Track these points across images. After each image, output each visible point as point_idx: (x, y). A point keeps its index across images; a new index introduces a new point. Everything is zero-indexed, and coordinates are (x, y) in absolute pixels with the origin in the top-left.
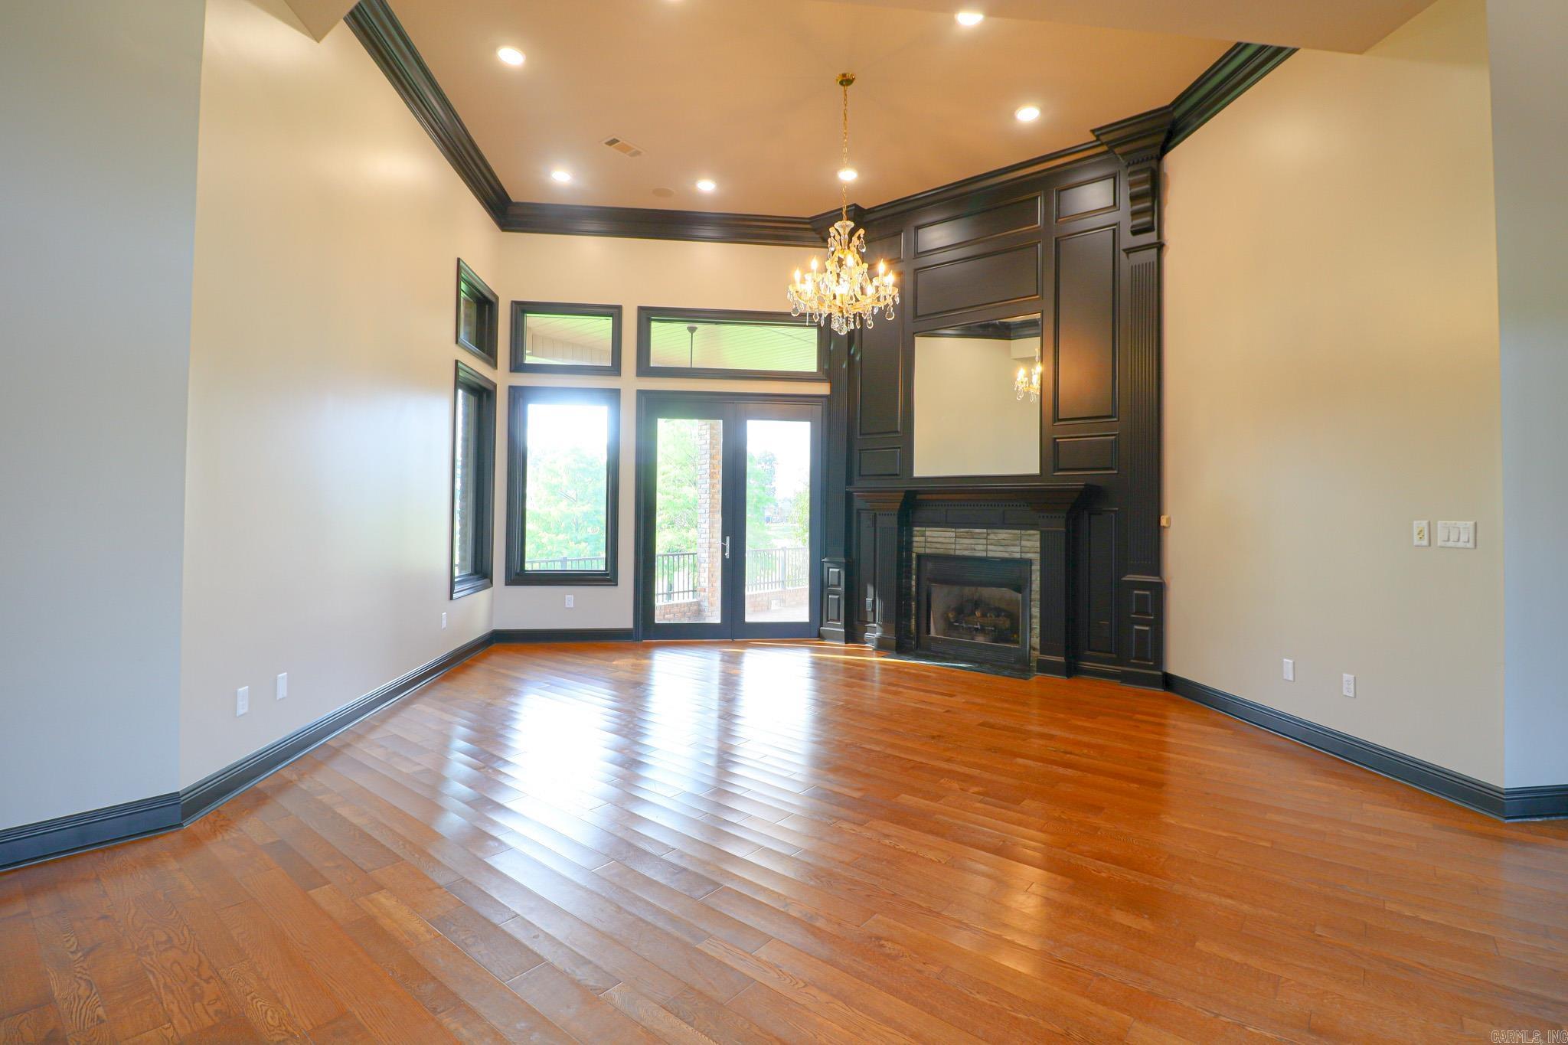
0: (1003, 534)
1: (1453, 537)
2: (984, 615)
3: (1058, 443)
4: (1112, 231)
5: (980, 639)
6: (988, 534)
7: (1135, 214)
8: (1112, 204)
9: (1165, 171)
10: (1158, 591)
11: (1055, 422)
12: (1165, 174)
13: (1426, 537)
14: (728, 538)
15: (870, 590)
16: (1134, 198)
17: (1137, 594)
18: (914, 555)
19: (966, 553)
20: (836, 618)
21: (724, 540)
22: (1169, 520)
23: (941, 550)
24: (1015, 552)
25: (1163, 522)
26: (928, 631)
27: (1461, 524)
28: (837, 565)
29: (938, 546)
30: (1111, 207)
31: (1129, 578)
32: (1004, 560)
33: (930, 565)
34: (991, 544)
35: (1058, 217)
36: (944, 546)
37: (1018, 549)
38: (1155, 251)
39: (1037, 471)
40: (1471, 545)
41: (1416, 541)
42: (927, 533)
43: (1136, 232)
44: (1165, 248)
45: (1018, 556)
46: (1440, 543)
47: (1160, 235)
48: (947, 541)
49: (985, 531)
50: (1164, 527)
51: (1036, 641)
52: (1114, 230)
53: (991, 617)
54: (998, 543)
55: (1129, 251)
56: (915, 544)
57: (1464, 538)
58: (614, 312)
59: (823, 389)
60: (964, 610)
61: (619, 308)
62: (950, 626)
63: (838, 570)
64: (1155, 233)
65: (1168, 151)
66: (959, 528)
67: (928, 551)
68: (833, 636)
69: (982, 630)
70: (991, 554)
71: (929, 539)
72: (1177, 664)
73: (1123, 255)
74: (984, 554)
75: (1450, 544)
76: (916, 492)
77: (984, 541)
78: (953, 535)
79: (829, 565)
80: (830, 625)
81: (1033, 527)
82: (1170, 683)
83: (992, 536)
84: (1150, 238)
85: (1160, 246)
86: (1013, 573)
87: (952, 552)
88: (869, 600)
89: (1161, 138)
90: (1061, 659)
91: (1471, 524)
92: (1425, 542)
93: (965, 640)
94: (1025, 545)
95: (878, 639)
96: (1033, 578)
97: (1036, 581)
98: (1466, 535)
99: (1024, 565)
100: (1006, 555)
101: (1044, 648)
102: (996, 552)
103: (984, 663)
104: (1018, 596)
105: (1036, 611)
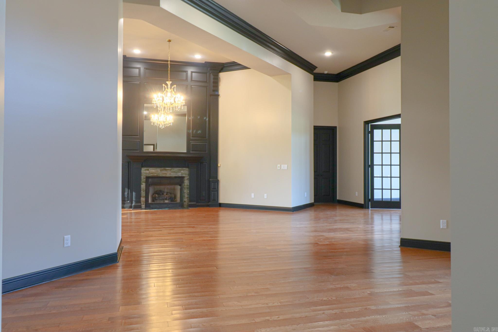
0: (176, 169)
1: (284, 168)
2: (166, 194)
3: (192, 144)
4: (206, 88)
5: (166, 201)
7: (213, 86)
9: (220, 77)
11: (191, 137)
12: (220, 78)
13: (280, 168)
15: (127, 190)
16: (214, 82)
17: (213, 184)
18: (143, 177)
19: (163, 176)
23: (154, 175)
24: (179, 174)
25: (219, 165)
26: (148, 202)
27: (285, 165)
29: (154, 173)
30: (206, 81)
31: (210, 180)
32: (176, 177)
35: (192, 80)
36: (156, 174)
37: (180, 174)
38: (217, 97)
39: (186, 151)
40: (287, 169)
41: (278, 168)
43: (213, 91)
45: (180, 176)
46: (282, 169)
48: (156, 172)
49: (170, 168)
50: (219, 167)
51: (186, 199)
53: (168, 195)
54: (174, 172)
55: (211, 95)
56: (142, 174)
57: (286, 168)
60: (159, 193)
62: (155, 199)
64: (218, 92)
65: (221, 72)
67: (149, 175)
69: (166, 199)
70: (171, 176)
71: (151, 172)
72: (222, 200)
73: (209, 96)
74: (169, 175)
75: (284, 169)
77: (170, 172)
78: (159, 170)
81: (186, 167)
82: (220, 205)
83: (172, 170)
84: (215, 93)
85: (218, 95)
86: (179, 180)
87: (159, 176)
88: (126, 193)
89: (220, 69)
90: (196, 203)
91: (287, 165)
92: (280, 169)
93: (162, 202)
94: (183, 172)
95: (134, 206)
96: (185, 181)
97: (186, 183)
98: (286, 167)
99: (182, 178)
100: (177, 176)
101: (190, 201)
102: (173, 175)
103: (170, 208)
104: (179, 187)
105: (186, 191)
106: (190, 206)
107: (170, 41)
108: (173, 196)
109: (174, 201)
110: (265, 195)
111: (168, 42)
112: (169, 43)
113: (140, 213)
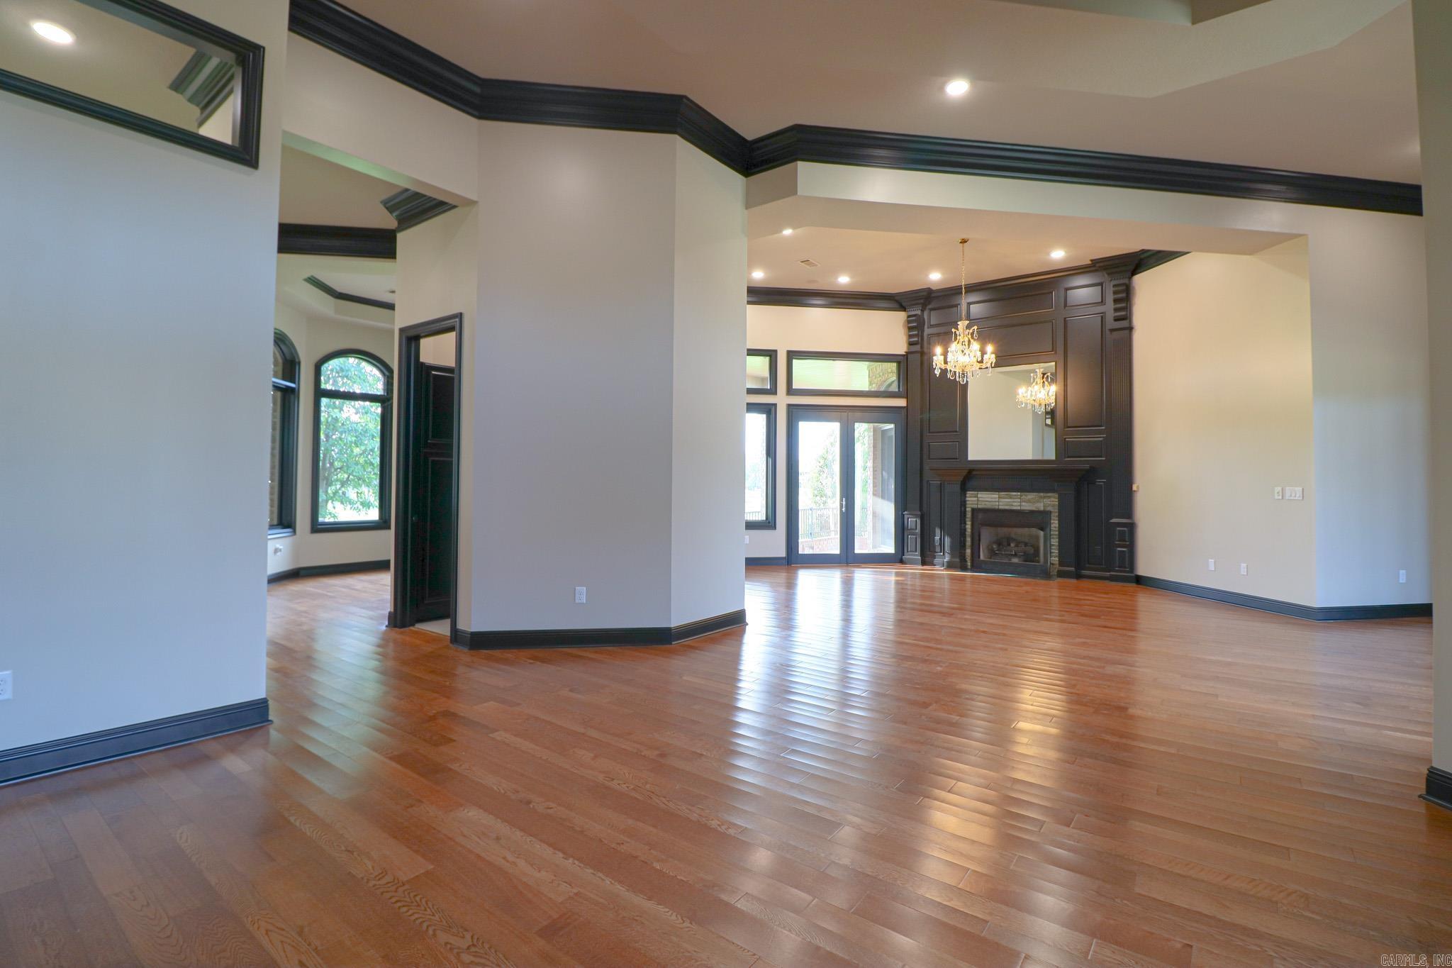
0: (1031, 496)
1: (1293, 495)
2: (1017, 546)
3: (1068, 441)
4: (1100, 318)
5: (1015, 560)
6: (1021, 496)
7: (1116, 310)
8: (1100, 301)
9: (1134, 285)
10: (1132, 527)
11: (1065, 428)
12: (1134, 288)
13: (1281, 495)
14: (844, 499)
15: (938, 531)
16: (1116, 301)
17: (1119, 530)
18: (968, 509)
19: (1007, 507)
20: (914, 550)
21: (841, 500)
22: (1138, 487)
23: (988, 506)
24: (1040, 506)
25: (1135, 488)
26: (979, 557)
27: (1296, 489)
28: (916, 516)
29: (987, 503)
30: (1099, 303)
31: (1114, 520)
32: (1032, 512)
33: (980, 516)
34: (1024, 502)
35: (1065, 305)
36: (992, 503)
37: (1042, 505)
38: (1127, 332)
39: (1053, 458)
40: (1301, 498)
42: (979, 496)
43: (1117, 319)
44: (1134, 330)
45: (1042, 509)
46: (1287, 498)
47: (1131, 322)
48: (993, 500)
49: (1019, 494)
50: (1135, 491)
51: (1055, 560)
52: (1102, 317)
53: (1022, 547)
54: (1029, 501)
55: (1112, 330)
56: (968, 502)
57: (1297, 496)
58: (771, 354)
59: (902, 402)
60: (1002, 543)
61: (775, 351)
62: (992, 553)
63: (915, 519)
64: (1128, 321)
65: (1136, 275)
66: (1002, 492)
67: (979, 506)
68: (912, 562)
69: (1015, 555)
70: (1023, 508)
71: (980, 499)
72: (1143, 569)
73: (1108, 332)
74: (1019, 508)
75: (1292, 498)
76: (973, 470)
77: (1019, 500)
78: (997, 496)
79: (909, 516)
80: (909, 555)
81: (1053, 491)
82: (1139, 580)
84: (1124, 324)
85: (1130, 329)
86: (1038, 520)
87: (997, 507)
88: (937, 538)
89: (1132, 267)
90: (1073, 569)
91: (1301, 488)
92: (1280, 497)
93: (1006, 561)
94: (1047, 502)
95: (947, 562)
96: (1052, 521)
97: (1055, 523)
98: (1299, 494)
99: (1046, 514)
100: (1034, 509)
101: (1061, 564)
102: (1027, 507)
103: (1020, 574)
104: (1042, 533)
105: (1055, 542)
106: (1061, 574)
107: (964, 241)
108: (1031, 551)
109: (1033, 562)
110: (1244, 565)
111: (961, 244)
112: (963, 247)
113: (962, 579)
